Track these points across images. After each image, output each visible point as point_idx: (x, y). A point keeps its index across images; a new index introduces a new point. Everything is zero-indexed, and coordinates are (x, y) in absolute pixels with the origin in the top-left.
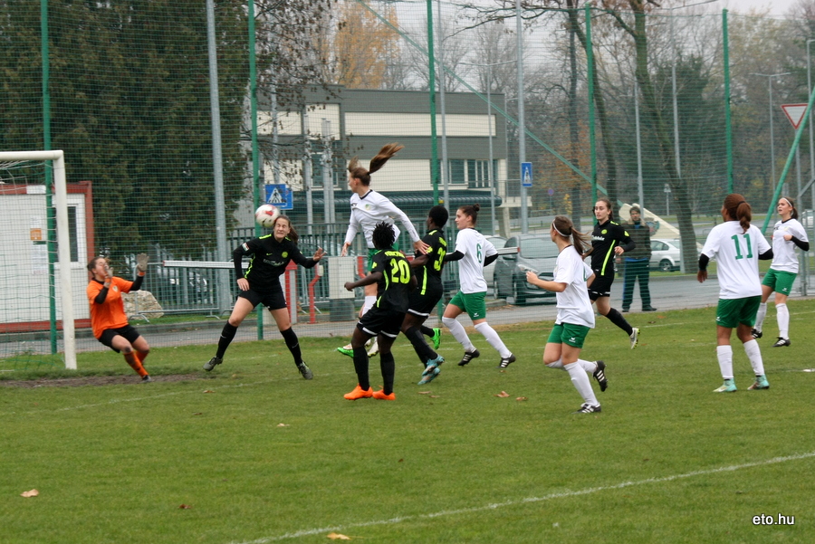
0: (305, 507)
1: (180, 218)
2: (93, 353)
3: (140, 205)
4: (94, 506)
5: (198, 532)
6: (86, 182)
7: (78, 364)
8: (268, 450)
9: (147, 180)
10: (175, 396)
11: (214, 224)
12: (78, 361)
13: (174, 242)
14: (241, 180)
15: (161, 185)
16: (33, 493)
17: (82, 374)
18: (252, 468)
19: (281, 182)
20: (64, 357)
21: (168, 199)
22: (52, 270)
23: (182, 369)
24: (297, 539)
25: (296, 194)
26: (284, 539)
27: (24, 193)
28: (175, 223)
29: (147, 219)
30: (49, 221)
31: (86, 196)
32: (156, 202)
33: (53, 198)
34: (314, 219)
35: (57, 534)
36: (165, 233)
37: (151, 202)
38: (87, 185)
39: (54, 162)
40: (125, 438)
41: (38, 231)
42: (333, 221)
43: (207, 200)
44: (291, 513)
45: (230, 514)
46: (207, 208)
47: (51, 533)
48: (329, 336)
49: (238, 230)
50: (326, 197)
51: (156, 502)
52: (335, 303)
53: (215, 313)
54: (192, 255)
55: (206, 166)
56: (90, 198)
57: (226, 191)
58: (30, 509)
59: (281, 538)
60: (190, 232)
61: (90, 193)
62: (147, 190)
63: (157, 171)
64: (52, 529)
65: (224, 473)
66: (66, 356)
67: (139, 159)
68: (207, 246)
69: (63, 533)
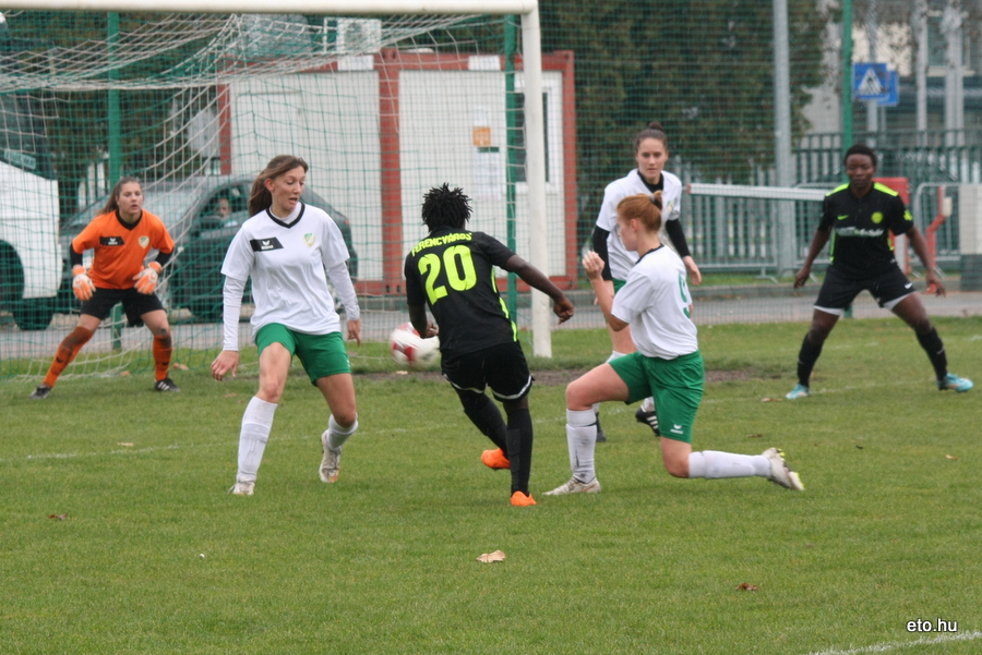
0: (946, 595)
1: (714, 115)
2: (576, 332)
3: (652, 92)
4: (597, 581)
5: (772, 628)
6: (564, 53)
7: (553, 349)
8: (876, 498)
9: (664, 51)
10: (716, 406)
11: (770, 126)
12: (554, 343)
13: (701, 154)
14: (818, 54)
15: (687, 60)
16: (497, 556)
17: (561, 365)
18: (852, 527)
19: (881, 59)
20: (532, 336)
21: (698, 84)
22: (511, 195)
23: (725, 362)
24: (938, 646)
25: (903, 81)
26: (918, 647)
27: (465, 68)
28: (707, 124)
29: (663, 115)
30: (509, 115)
31: (564, 75)
32: (676, 88)
33: (518, 76)
34: (929, 121)
35: (542, 624)
36: (691, 139)
37: (668, 87)
38: (567, 57)
39: (523, 19)
40: (640, 471)
41: (486, 130)
42: (960, 124)
43: (760, 87)
44: (925, 603)
45: (823, 601)
46: (759, 99)
47: (533, 622)
48: (961, 315)
49: (810, 136)
50: (950, 84)
51: (700, 578)
52: (969, 261)
53: (770, 272)
54: (733, 177)
55: (760, 29)
56: (571, 78)
57: (793, 70)
58: (493, 582)
59: (912, 644)
60: (732, 138)
61: (570, 70)
62: (661, 67)
63: (680, 36)
64: (534, 617)
65: (807, 534)
66: (535, 335)
67: (651, 17)
68: (757, 161)
69: (551, 623)
